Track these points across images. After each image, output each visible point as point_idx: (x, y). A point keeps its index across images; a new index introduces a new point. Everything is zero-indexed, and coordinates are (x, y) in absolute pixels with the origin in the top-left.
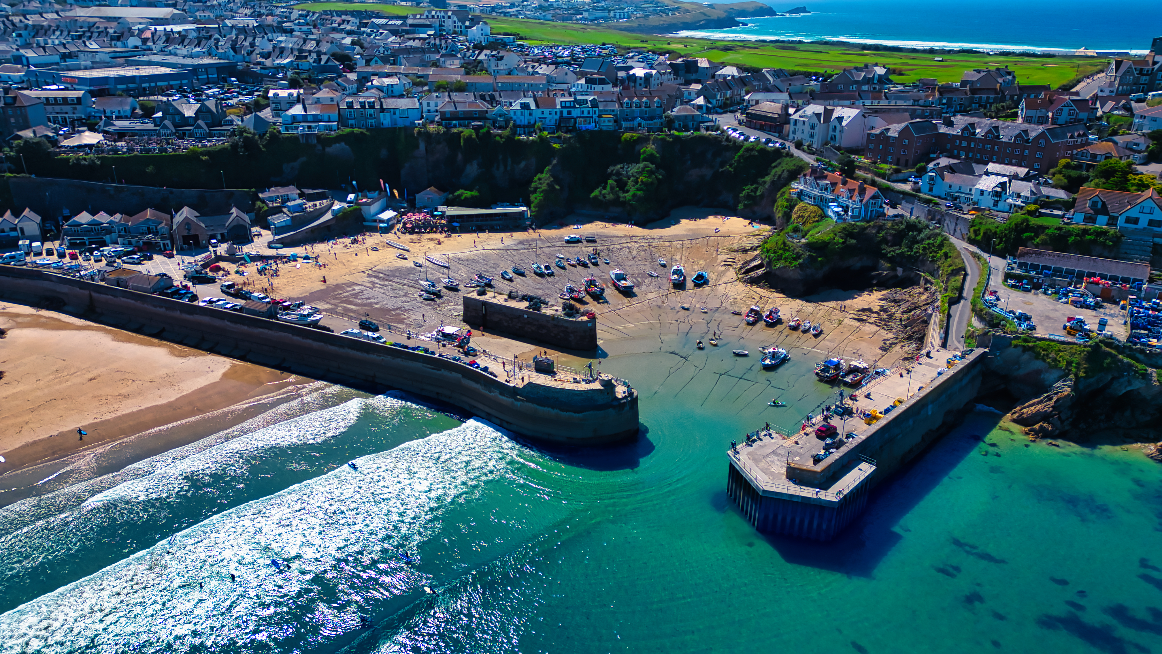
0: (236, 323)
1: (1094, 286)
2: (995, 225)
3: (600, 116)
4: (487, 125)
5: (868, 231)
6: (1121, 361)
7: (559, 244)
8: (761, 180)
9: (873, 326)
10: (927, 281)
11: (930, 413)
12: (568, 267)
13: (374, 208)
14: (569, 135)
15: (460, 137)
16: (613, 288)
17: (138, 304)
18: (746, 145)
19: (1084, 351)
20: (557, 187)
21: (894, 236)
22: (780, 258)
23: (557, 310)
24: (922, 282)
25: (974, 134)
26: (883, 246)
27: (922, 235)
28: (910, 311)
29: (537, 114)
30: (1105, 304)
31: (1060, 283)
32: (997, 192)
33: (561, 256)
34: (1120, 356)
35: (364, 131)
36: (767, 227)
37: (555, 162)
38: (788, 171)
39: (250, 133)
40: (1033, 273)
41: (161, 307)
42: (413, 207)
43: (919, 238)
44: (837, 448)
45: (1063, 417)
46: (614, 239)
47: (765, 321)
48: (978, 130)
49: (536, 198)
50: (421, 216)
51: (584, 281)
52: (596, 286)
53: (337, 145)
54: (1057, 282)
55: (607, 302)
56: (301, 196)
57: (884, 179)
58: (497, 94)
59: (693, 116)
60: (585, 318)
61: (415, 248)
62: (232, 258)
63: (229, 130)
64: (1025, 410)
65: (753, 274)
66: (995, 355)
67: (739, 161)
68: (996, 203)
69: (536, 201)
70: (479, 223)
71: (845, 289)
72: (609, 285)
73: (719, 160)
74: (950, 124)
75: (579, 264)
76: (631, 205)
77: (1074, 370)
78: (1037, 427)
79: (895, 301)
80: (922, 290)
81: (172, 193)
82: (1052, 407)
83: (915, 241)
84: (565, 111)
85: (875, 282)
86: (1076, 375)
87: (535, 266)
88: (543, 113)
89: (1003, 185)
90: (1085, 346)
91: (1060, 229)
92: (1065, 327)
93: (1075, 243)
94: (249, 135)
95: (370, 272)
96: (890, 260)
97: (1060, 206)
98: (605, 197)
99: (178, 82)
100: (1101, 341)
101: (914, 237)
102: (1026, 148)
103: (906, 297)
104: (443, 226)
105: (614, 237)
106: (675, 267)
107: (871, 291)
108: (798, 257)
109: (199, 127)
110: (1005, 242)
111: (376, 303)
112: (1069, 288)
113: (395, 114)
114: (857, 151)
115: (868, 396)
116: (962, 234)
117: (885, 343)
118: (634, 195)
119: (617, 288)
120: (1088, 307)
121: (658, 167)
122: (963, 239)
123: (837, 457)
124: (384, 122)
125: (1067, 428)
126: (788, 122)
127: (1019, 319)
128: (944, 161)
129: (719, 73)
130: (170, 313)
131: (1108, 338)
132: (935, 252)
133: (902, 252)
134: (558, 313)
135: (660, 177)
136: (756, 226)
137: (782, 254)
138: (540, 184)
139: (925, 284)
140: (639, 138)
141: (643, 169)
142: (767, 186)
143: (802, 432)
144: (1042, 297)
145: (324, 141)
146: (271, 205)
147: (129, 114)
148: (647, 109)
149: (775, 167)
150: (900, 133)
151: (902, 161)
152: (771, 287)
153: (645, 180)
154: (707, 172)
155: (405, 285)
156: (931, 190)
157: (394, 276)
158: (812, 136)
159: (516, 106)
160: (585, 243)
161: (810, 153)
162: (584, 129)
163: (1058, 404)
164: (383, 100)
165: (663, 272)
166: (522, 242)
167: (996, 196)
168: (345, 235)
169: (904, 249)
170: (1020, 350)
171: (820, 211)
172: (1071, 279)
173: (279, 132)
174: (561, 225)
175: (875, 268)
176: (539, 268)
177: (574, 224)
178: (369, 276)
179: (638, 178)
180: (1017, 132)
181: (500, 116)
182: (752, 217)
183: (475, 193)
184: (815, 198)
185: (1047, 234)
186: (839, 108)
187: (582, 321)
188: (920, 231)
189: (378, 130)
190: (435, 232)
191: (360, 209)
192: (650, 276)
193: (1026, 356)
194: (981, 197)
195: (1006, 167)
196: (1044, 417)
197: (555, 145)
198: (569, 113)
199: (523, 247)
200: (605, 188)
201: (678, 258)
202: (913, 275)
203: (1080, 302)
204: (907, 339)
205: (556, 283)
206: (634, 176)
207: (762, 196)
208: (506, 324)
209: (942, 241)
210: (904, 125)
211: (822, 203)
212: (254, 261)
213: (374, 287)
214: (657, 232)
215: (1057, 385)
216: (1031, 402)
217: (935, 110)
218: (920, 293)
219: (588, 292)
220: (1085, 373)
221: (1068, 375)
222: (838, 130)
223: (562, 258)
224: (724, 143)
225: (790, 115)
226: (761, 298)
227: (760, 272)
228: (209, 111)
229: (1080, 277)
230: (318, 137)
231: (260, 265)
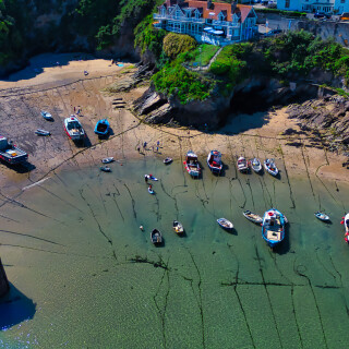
5: (254, 50)
8: (113, 20)
9: (315, 149)
10: (326, 91)
21: (281, 51)
24: (320, 93)
26: (272, 64)
27: (311, 47)
36: (130, 64)
43: (309, 49)
65: (155, 113)
71: (252, 114)
79: (305, 117)
80: (321, 101)
83: (305, 53)
96: (283, 76)
101: (303, 49)
103: (312, 111)
106: (69, 120)
108: (207, 86)
116: (344, 41)
132: (331, 61)
136: (121, 65)
139: (324, 94)
142: (121, 24)
154: (56, 17)
156: (287, 5)
169: (295, 63)
171: (193, 39)
184: (183, 27)
188: (307, 43)
211: (192, 30)
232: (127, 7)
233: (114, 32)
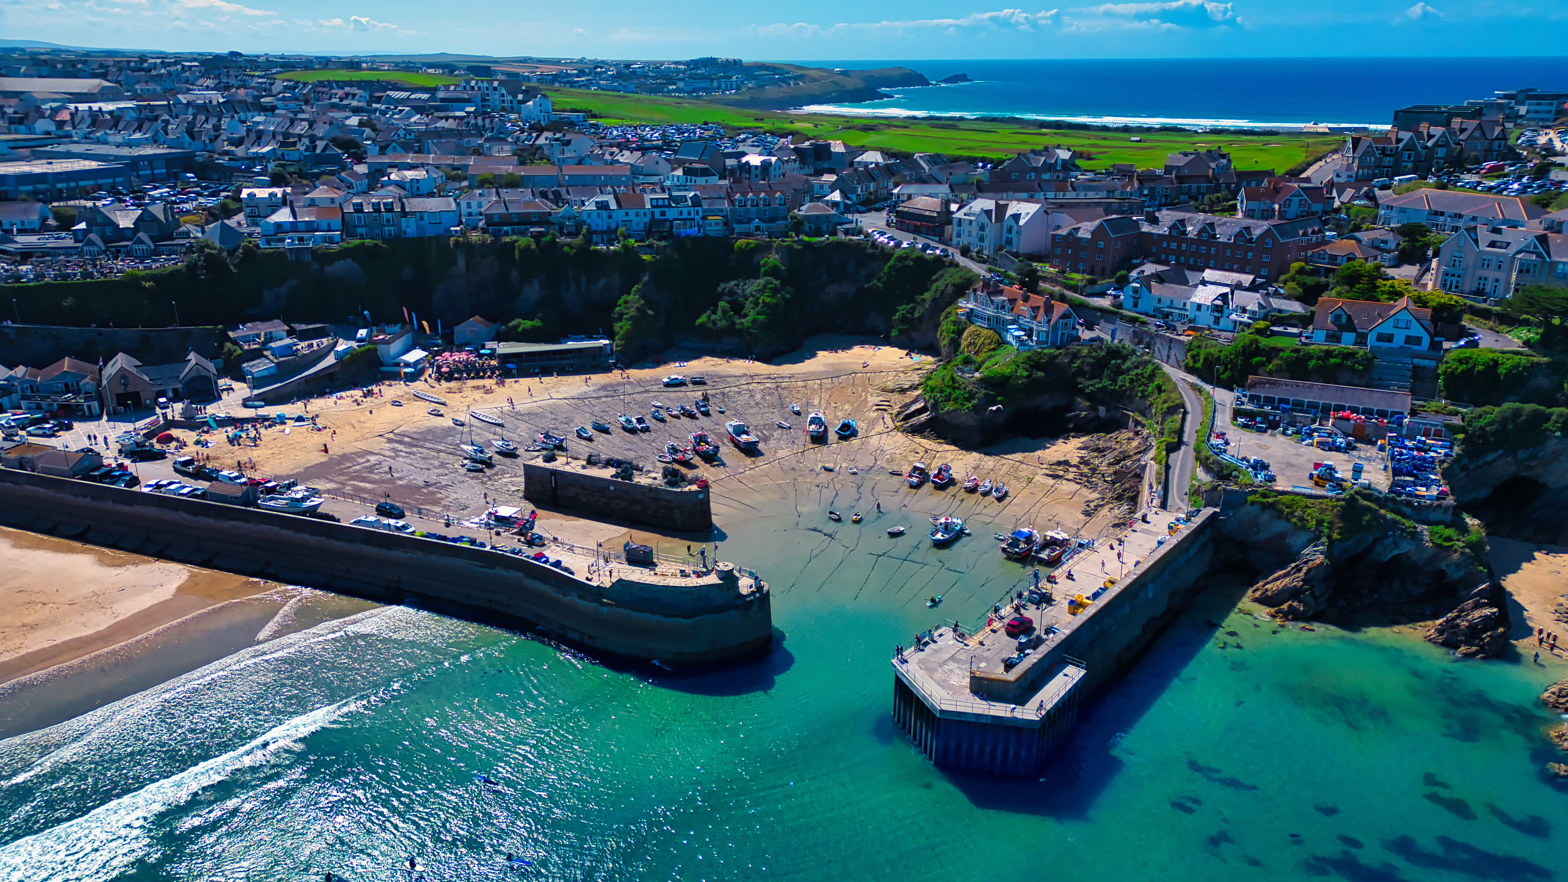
0: (196, 514)
1: (1344, 422)
2: (1218, 349)
3: (704, 218)
4: (552, 231)
5: (1058, 360)
6: (1384, 517)
7: (655, 388)
8: (919, 298)
9: (1072, 483)
10: (1137, 423)
11: (1151, 596)
12: (668, 418)
13: (395, 347)
14: (663, 243)
15: (514, 248)
16: (731, 445)
17: (51, 493)
18: (898, 253)
19: (1337, 506)
20: (650, 312)
21: (1092, 365)
22: (948, 399)
23: (655, 478)
24: (1131, 424)
25: (1184, 233)
26: (1079, 380)
27: (1128, 364)
28: (1118, 462)
29: (620, 216)
30: (1359, 445)
31: (1302, 420)
32: (1217, 306)
33: (659, 404)
34: (1382, 511)
35: (380, 243)
36: (930, 359)
37: (646, 279)
38: (953, 285)
39: (215, 249)
40: (1268, 409)
41: (85, 496)
42: (450, 344)
43: (1124, 367)
44: (1035, 648)
45: (1317, 592)
46: (730, 380)
47: (933, 482)
48: (1189, 229)
49: (622, 327)
50: (463, 356)
51: (691, 437)
52: (707, 443)
53: (341, 262)
54: (1298, 419)
55: (724, 465)
56: (290, 334)
57: (1076, 292)
58: (563, 191)
59: (827, 216)
60: (694, 488)
61: (454, 400)
62: (190, 423)
63: (184, 245)
64: (1269, 586)
65: (914, 421)
66: (1227, 515)
67: (889, 274)
68: (1217, 321)
69: (622, 332)
70: (544, 363)
71: (1034, 437)
72: (726, 441)
73: (863, 272)
74: (1154, 221)
75: (683, 414)
76: (751, 334)
77: (1326, 531)
78: (1285, 606)
79: (1098, 450)
80: (1131, 435)
81: (100, 334)
82: (1303, 580)
83: (1119, 371)
84: (657, 211)
85: (1071, 426)
86: (1329, 537)
87: (623, 419)
88: (627, 214)
89: (1224, 297)
90: (1338, 500)
91: (1297, 351)
92: (1311, 476)
93: (1317, 368)
94: (213, 252)
95: (391, 436)
96: (1089, 397)
97: (1295, 322)
98: (715, 324)
99: (110, 181)
100: (1357, 493)
101: (1118, 367)
102: (1250, 249)
103: (1112, 444)
104: (493, 370)
105: (730, 376)
106: (813, 415)
107: (1067, 438)
108: (972, 396)
109: (140, 241)
110: (1231, 369)
111: (400, 479)
112: (1313, 426)
113: (422, 218)
114: (1040, 258)
115: (1070, 576)
116: (1178, 361)
117: (1088, 506)
118: (754, 321)
119: (737, 444)
120: (1338, 449)
121: (783, 284)
122: (1179, 367)
123: (1035, 661)
124: (408, 230)
125: (1322, 607)
126: (950, 222)
127: (1254, 467)
128: (1150, 268)
129: (859, 159)
130: (98, 504)
131: (1365, 488)
132: (1146, 385)
133: (1104, 387)
134: (657, 482)
135: (788, 296)
136: (917, 358)
137: (950, 394)
138: (627, 308)
139: (1136, 426)
140: (757, 246)
141: (765, 286)
142: (927, 306)
143: (988, 629)
144: (1281, 438)
145: (322, 258)
146: (246, 347)
147: (37, 226)
148: (767, 208)
149: (937, 280)
150: (1093, 233)
151: (1098, 269)
152: (938, 437)
153: (768, 300)
154: (849, 289)
155: (441, 451)
156: (1136, 305)
157: (425, 440)
158: (982, 239)
159: (590, 206)
160: (690, 386)
161: (980, 262)
162: (683, 235)
163: (1309, 576)
164: (404, 200)
165: (797, 421)
166: (604, 388)
167: (1217, 311)
168: (354, 386)
169: (1106, 382)
170: (1258, 507)
171: (997, 337)
172: (1315, 414)
173: (257, 246)
174: (657, 363)
175: (1070, 408)
176: (629, 421)
177: (675, 361)
178: (390, 440)
179: (758, 298)
180: (1237, 230)
181: (569, 219)
182: (911, 346)
183: (537, 323)
184: (989, 320)
185: (1282, 359)
186: (1015, 203)
187: (690, 492)
188: (1125, 358)
189: (399, 241)
190: (482, 378)
191: (376, 350)
192: (780, 427)
193: (1266, 516)
194: (1198, 313)
195: (1227, 274)
196: (1293, 593)
197: (645, 257)
198: (663, 214)
199: (605, 393)
200: (714, 312)
201: (816, 402)
202: (1119, 415)
203: (1328, 443)
204: (1117, 499)
205: (653, 441)
206: (753, 296)
207: (921, 318)
208: (585, 500)
209: (1153, 371)
210: (1097, 222)
211: (998, 326)
212: (223, 427)
213: (397, 456)
214: (787, 369)
215: (1306, 551)
216: (1276, 575)
217: (1135, 204)
218: (1129, 439)
219: (697, 453)
220: (1339, 534)
221: (1318, 538)
222: (1014, 231)
223: (661, 407)
224: (870, 251)
225: (953, 213)
226: (926, 452)
227: (923, 417)
228: (155, 219)
229: (1326, 411)
230: (313, 252)
231: (231, 431)
232: (939, 283)
233: (916, 315)
